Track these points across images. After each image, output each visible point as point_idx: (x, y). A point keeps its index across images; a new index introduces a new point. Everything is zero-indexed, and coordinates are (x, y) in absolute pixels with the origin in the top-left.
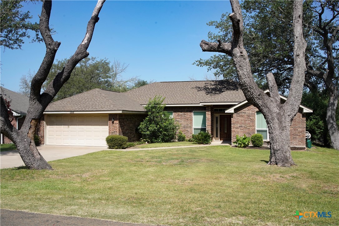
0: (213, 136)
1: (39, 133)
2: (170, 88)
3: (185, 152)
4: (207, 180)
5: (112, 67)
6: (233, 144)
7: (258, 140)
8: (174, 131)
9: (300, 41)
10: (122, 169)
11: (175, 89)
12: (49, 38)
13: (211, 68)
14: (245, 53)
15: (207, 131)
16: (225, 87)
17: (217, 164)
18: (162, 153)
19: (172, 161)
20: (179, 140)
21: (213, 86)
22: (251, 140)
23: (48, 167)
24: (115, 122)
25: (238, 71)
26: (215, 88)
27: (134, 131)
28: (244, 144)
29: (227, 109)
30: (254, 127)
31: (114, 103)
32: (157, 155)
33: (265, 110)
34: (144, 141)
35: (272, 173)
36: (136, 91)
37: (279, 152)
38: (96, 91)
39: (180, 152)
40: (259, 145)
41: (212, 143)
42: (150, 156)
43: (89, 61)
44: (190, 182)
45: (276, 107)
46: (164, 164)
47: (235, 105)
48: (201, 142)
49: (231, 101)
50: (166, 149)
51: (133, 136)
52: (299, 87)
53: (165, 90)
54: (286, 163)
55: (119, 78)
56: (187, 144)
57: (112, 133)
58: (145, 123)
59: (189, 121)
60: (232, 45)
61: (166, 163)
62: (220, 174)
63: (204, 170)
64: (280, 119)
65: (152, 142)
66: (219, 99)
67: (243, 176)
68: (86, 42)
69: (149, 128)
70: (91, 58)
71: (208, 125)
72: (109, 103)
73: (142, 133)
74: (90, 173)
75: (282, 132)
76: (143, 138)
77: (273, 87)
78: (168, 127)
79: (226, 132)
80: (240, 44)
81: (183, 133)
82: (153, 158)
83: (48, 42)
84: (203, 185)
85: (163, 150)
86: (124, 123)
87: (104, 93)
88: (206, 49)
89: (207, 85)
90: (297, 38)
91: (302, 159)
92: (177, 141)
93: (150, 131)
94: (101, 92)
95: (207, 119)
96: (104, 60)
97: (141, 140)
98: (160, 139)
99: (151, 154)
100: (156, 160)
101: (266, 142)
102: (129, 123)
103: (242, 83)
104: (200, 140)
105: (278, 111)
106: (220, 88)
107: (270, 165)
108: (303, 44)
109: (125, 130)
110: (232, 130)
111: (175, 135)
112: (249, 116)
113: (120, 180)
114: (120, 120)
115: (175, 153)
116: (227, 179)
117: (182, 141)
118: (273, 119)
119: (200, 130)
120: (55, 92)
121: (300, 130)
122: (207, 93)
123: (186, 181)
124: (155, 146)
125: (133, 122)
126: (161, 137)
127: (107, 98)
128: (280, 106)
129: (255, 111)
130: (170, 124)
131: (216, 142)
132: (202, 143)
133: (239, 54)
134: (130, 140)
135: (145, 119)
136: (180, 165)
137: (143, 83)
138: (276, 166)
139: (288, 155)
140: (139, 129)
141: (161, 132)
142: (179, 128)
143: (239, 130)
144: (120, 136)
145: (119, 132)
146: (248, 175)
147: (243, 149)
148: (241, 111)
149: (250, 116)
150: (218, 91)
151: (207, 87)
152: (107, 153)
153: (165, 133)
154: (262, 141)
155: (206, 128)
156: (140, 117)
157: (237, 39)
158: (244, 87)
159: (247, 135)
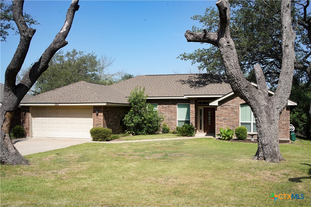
0: (197, 129)
1: (24, 124)
2: (155, 81)
3: (169, 145)
4: (192, 177)
5: (99, 61)
6: (217, 137)
7: (242, 133)
8: (159, 123)
9: (289, 31)
10: (102, 164)
11: (159, 82)
12: (23, 24)
13: (195, 62)
14: (232, 43)
15: (191, 123)
16: (209, 80)
17: (202, 158)
18: (146, 145)
19: (156, 155)
20: (164, 132)
21: (197, 79)
22: (235, 133)
23: (23, 162)
24: (99, 114)
25: (225, 62)
26: (199, 82)
27: (119, 124)
28: (228, 136)
29: (211, 102)
30: (238, 120)
31: (99, 95)
32: (141, 148)
33: (253, 103)
34: (129, 133)
35: (261, 170)
36: (122, 84)
37: (267, 146)
38: (82, 84)
39: (164, 145)
40: (243, 138)
41: (196, 135)
42: (134, 149)
43: (77, 55)
44: (174, 180)
45: (264, 99)
46: (147, 158)
47: (219, 98)
48: (185, 134)
49: (215, 94)
50: (150, 142)
51: (118, 128)
52: (288, 79)
53: (150, 83)
54: (275, 158)
55: (106, 72)
56: (171, 137)
57: (96, 125)
58: (130, 115)
59: (173, 114)
60: (218, 35)
61: (149, 157)
62: (206, 170)
63: (189, 166)
64: (268, 112)
65: (137, 134)
66: (203, 92)
67: (231, 173)
68: (65, 30)
69: (133, 120)
70: (78, 53)
71: (192, 118)
72: (94, 95)
73: (127, 125)
74: (68, 169)
75: (271, 126)
76: (128, 131)
77: (260, 79)
78: (152, 119)
79: (209, 124)
80: (227, 34)
81: (167, 125)
82: (136, 151)
83: (21, 29)
84: (189, 185)
85: (147, 143)
86: (109, 116)
87: (89, 85)
88: (191, 39)
89: (191, 78)
90: (285, 28)
91: (288, 153)
92: (161, 133)
93: (135, 123)
94: (86, 85)
95: (191, 111)
96: (91, 54)
97: (126, 132)
98: (144, 131)
99: (134, 147)
100: (139, 153)
101: (250, 135)
102: (114, 115)
103: (228, 75)
104: (184, 132)
105: (266, 104)
106: (204, 81)
107: (257, 160)
108: (292, 34)
109: (110, 122)
110: (216, 122)
111: (160, 127)
112: (233, 109)
113: (98, 178)
114: (105, 112)
115: (159, 145)
116: (213, 177)
117: (167, 133)
118: (261, 112)
119: (184, 123)
120: (32, 82)
121: (284, 122)
122: (191, 86)
123: (170, 180)
124: (139, 138)
125: (117, 114)
126: (145, 129)
127: (92, 91)
128: (268, 99)
129: (239, 104)
130: (154, 116)
131: (200, 134)
132: (186, 136)
133: (225, 44)
134: (114, 132)
135: (129, 111)
136: (164, 159)
137: (129, 77)
138: (264, 161)
139: (277, 150)
140: (124, 121)
141: (145, 124)
142: (163, 120)
143: (223, 123)
144: (104, 128)
145: (103, 124)
146: (236, 172)
147: (227, 142)
148: (225, 103)
149: (235, 109)
150: (202, 84)
151: (191, 80)
152: (90, 145)
153: (150, 125)
154: (246, 134)
155: (190, 121)
156: (124, 109)
157: (224, 28)
158: (231, 78)
159: (231, 128)
